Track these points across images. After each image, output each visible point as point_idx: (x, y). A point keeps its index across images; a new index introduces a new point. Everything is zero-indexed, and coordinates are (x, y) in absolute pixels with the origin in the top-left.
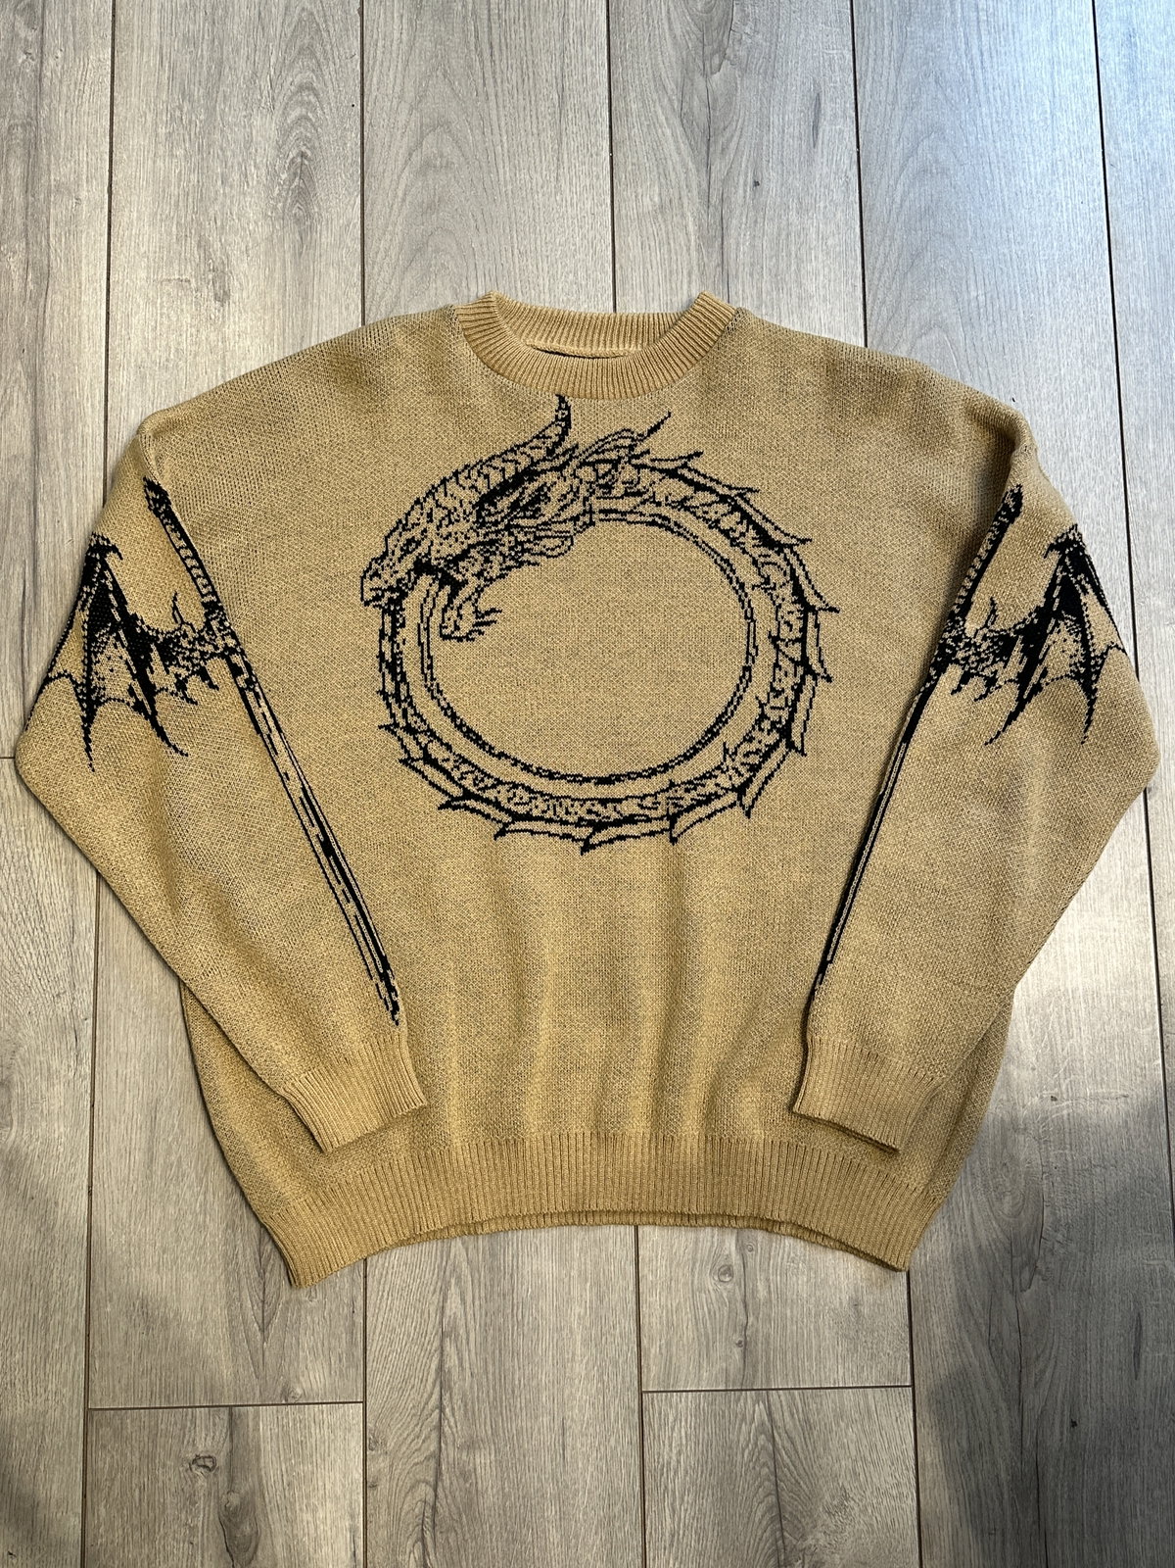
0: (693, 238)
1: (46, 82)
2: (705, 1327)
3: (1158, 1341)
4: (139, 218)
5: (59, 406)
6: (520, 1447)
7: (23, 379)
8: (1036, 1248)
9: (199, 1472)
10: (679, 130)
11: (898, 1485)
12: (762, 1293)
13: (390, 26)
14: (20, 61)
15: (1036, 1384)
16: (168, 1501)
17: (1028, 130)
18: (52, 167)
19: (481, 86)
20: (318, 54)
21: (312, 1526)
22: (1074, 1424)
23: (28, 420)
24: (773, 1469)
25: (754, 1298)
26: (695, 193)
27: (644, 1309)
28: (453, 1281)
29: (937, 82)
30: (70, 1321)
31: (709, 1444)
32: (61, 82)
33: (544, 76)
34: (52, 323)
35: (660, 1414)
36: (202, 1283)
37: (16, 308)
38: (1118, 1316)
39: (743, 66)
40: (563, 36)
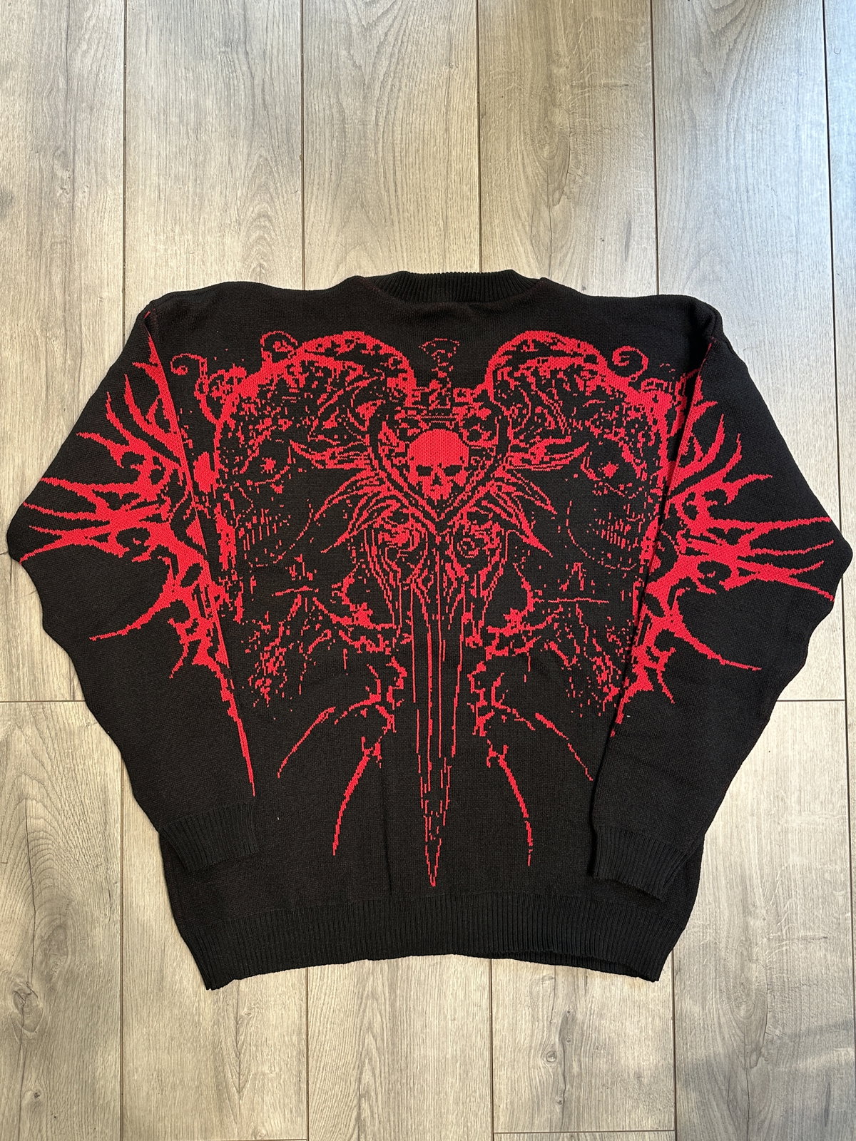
1: (77, 210)
2: (537, 1091)
3: (841, 1101)
8: (761, 1039)
10: (529, 248)
12: (576, 1069)
13: (322, 168)
14: (58, 195)
15: (758, 1129)
17: (779, 249)
18: (83, 274)
19: (388, 214)
20: (271, 190)
25: (570, 1072)
27: (496, 1080)
28: (367, 1061)
29: (715, 213)
30: (110, 1086)
32: (87, 210)
33: (433, 207)
36: (198, 1061)
37: (59, 378)
38: (815, 1085)
39: (576, 200)
40: (447, 177)
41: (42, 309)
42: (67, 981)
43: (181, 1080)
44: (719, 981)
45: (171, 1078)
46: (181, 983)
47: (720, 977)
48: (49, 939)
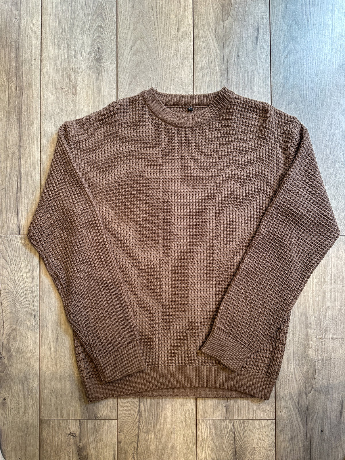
0: (218, 74)
1: (21, 28)
2: (215, 401)
4: (50, 69)
5: (26, 129)
6: (162, 433)
7: (16, 121)
8: (313, 381)
9: (71, 437)
10: (215, 39)
11: (270, 447)
13: (125, 6)
14: (14, 21)
15: (311, 420)
16: (63, 445)
17: (324, 38)
18: (24, 54)
19: (153, 25)
20: (103, 16)
21: (103, 453)
22: (322, 431)
23: (18, 133)
24: (234, 441)
26: (219, 60)
29: (296, 23)
30: (35, 396)
31: (216, 434)
32: (26, 27)
33: (173, 22)
34: (24, 103)
35: (202, 425)
36: (71, 385)
37: (14, 98)
38: (336, 401)
39: (235, 18)
40: (179, 10)
41: (7, 69)
42: (17, 352)
43: (65, 393)
44: (295, 356)
45: (60, 392)
46: (64, 352)
47: (295, 354)
48: (10, 335)
